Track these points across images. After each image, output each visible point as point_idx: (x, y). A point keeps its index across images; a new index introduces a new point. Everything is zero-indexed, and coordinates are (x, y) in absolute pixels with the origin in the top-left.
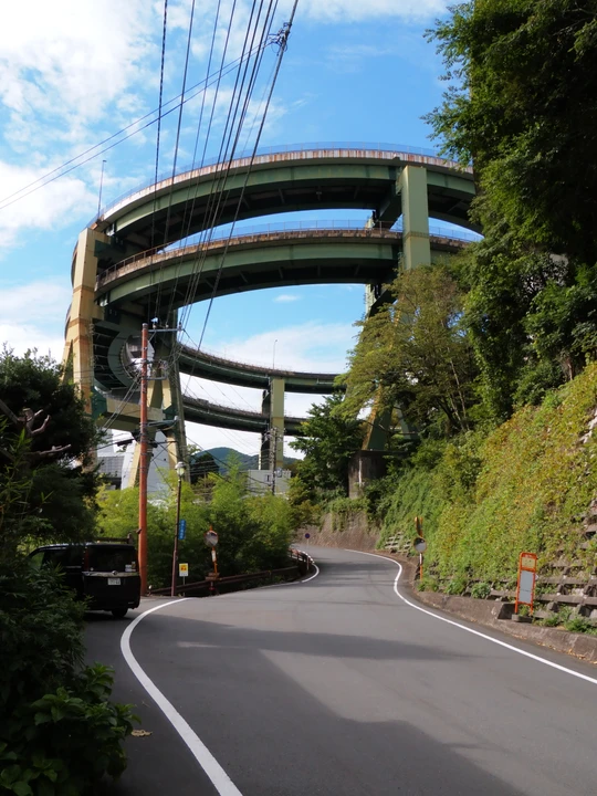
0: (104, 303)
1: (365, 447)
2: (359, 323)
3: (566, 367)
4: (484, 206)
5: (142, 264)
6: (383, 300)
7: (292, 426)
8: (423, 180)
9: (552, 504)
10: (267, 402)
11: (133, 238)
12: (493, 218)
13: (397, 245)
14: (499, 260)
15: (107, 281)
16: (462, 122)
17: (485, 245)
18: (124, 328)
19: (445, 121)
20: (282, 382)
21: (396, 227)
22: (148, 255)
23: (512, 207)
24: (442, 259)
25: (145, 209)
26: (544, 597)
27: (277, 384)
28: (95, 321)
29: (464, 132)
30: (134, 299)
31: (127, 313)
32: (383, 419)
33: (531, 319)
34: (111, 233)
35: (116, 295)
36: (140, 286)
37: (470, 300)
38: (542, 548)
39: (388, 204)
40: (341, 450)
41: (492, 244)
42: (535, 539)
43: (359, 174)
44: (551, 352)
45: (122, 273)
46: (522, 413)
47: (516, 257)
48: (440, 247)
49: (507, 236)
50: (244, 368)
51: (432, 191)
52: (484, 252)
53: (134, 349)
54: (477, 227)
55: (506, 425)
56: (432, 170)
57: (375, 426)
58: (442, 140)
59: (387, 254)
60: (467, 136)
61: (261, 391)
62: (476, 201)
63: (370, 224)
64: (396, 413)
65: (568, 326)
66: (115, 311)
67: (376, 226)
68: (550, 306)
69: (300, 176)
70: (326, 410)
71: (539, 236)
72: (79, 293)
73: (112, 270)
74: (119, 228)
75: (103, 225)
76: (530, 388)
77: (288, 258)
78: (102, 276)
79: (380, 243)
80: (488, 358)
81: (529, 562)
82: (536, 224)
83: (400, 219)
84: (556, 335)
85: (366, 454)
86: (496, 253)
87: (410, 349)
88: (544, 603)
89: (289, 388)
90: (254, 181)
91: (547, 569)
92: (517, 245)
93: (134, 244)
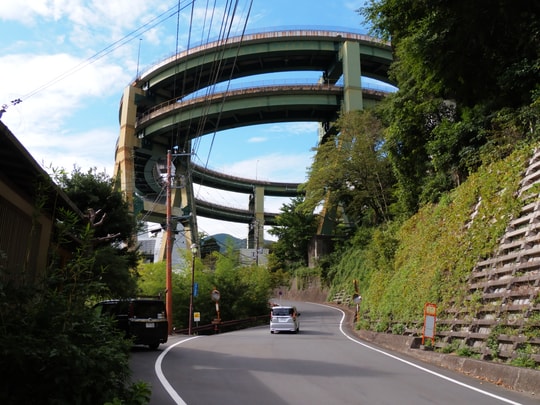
0: (141, 136)
1: (319, 233)
2: (314, 149)
3: (456, 177)
4: (398, 68)
5: (167, 110)
6: (330, 133)
7: (269, 219)
8: (357, 50)
9: (446, 270)
10: (252, 203)
11: (160, 91)
12: (405, 77)
13: (340, 95)
14: (409, 104)
15: (143, 121)
16: (383, 13)
17: (399, 95)
18: (155, 153)
19: (372, 12)
20: (262, 189)
21: (339, 83)
22: (171, 103)
23: (418, 69)
24: (371, 104)
25: (169, 71)
26: (442, 333)
27: (259, 191)
28: (135, 148)
29: (385, 19)
30: (161, 133)
31: (157, 143)
32: (331, 214)
33: (431, 145)
34: (146, 89)
35: (149, 131)
36: (165, 124)
37: (389, 132)
38: (440, 300)
39: (333, 67)
40: (303, 235)
41: (404, 94)
42: (435, 294)
43: (313, 47)
44: (445, 167)
45: (153, 116)
46: (426, 208)
47: (420, 102)
48: (370, 96)
49: (414, 88)
50: (236, 180)
51: (363, 57)
52: (399, 99)
53: (162, 167)
54: (394, 83)
55: (415, 217)
56: (363, 44)
57: (326, 218)
58: (370, 25)
59: (333, 101)
60: (387, 21)
61: (248, 195)
62: (393, 65)
63: (321, 81)
64: (340, 209)
65: (456, 149)
66: (149, 141)
67: (326, 83)
68: (445, 135)
69: (274, 49)
70: (293, 208)
71: (436, 88)
72: (124, 129)
73: (147, 114)
74: (151, 85)
75: (140, 83)
76: (431, 192)
77: (265, 105)
78: (139, 118)
79: (329, 94)
80: (402, 171)
81: (431, 310)
82: (435, 80)
83: (342, 77)
84: (448, 156)
85: (319, 237)
86: (406, 100)
87: (349, 166)
88: (442, 337)
89: (267, 193)
90: (243, 52)
91: (444, 314)
92: (421, 95)
93: (161, 96)
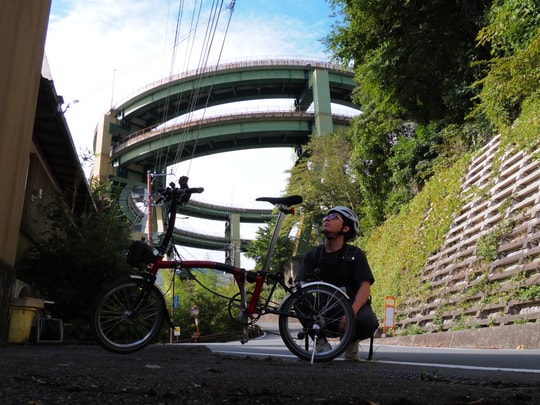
0: (116, 165)
1: (294, 255)
2: (288, 171)
3: (415, 189)
4: (361, 93)
5: (142, 138)
6: (303, 156)
7: (245, 246)
8: (327, 79)
9: (404, 269)
10: (228, 230)
11: (135, 121)
12: (367, 100)
13: (311, 121)
14: (371, 125)
15: (118, 150)
16: (343, 43)
17: (362, 117)
18: (131, 181)
19: (332, 42)
20: (238, 216)
22: (146, 132)
23: (376, 91)
24: (341, 129)
25: (144, 101)
26: (400, 322)
27: (235, 217)
28: (110, 177)
29: (344, 48)
30: (137, 161)
31: (132, 171)
32: (306, 234)
33: (392, 162)
34: (120, 118)
35: (125, 159)
36: (142, 152)
37: (355, 154)
38: (399, 295)
39: (304, 95)
40: (279, 256)
41: (366, 116)
42: (395, 290)
43: (284, 76)
44: (405, 181)
45: (130, 143)
46: (390, 218)
47: (381, 123)
48: (339, 122)
49: (375, 111)
50: (212, 207)
51: (332, 85)
52: (363, 121)
53: (137, 196)
54: (358, 106)
55: (380, 228)
56: (332, 72)
57: (301, 240)
58: (331, 54)
59: (304, 127)
60: (346, 51)
61: (224, 223)
62: (355, 90)
63: (293, 109)
64: (314, 231)
65: (414, 163)
66: (124, 170)
67: (297, 109)
68: (402, 152)
69: (246, 78)
70: (268, 231)
71: (393, 109)
72: (99, 158)
73: (121, 143)
74: (126, 114)
75: (115, 113)
76: (394, 204)
77: (239, 132)
78: (115, 147)
79: (300, 120)
80: (368, 188)
81: (391, 302)
82: (390, 101)
83: (313, 104)
84: (407, 169)
85: (295, 259)
86: (369, 122)
87: (320, 187)
88: (400, 326)
89: (243, 220)
90: (217, 81)
91: (402, 306)
92: (381, 116)
93: (136, 125)
